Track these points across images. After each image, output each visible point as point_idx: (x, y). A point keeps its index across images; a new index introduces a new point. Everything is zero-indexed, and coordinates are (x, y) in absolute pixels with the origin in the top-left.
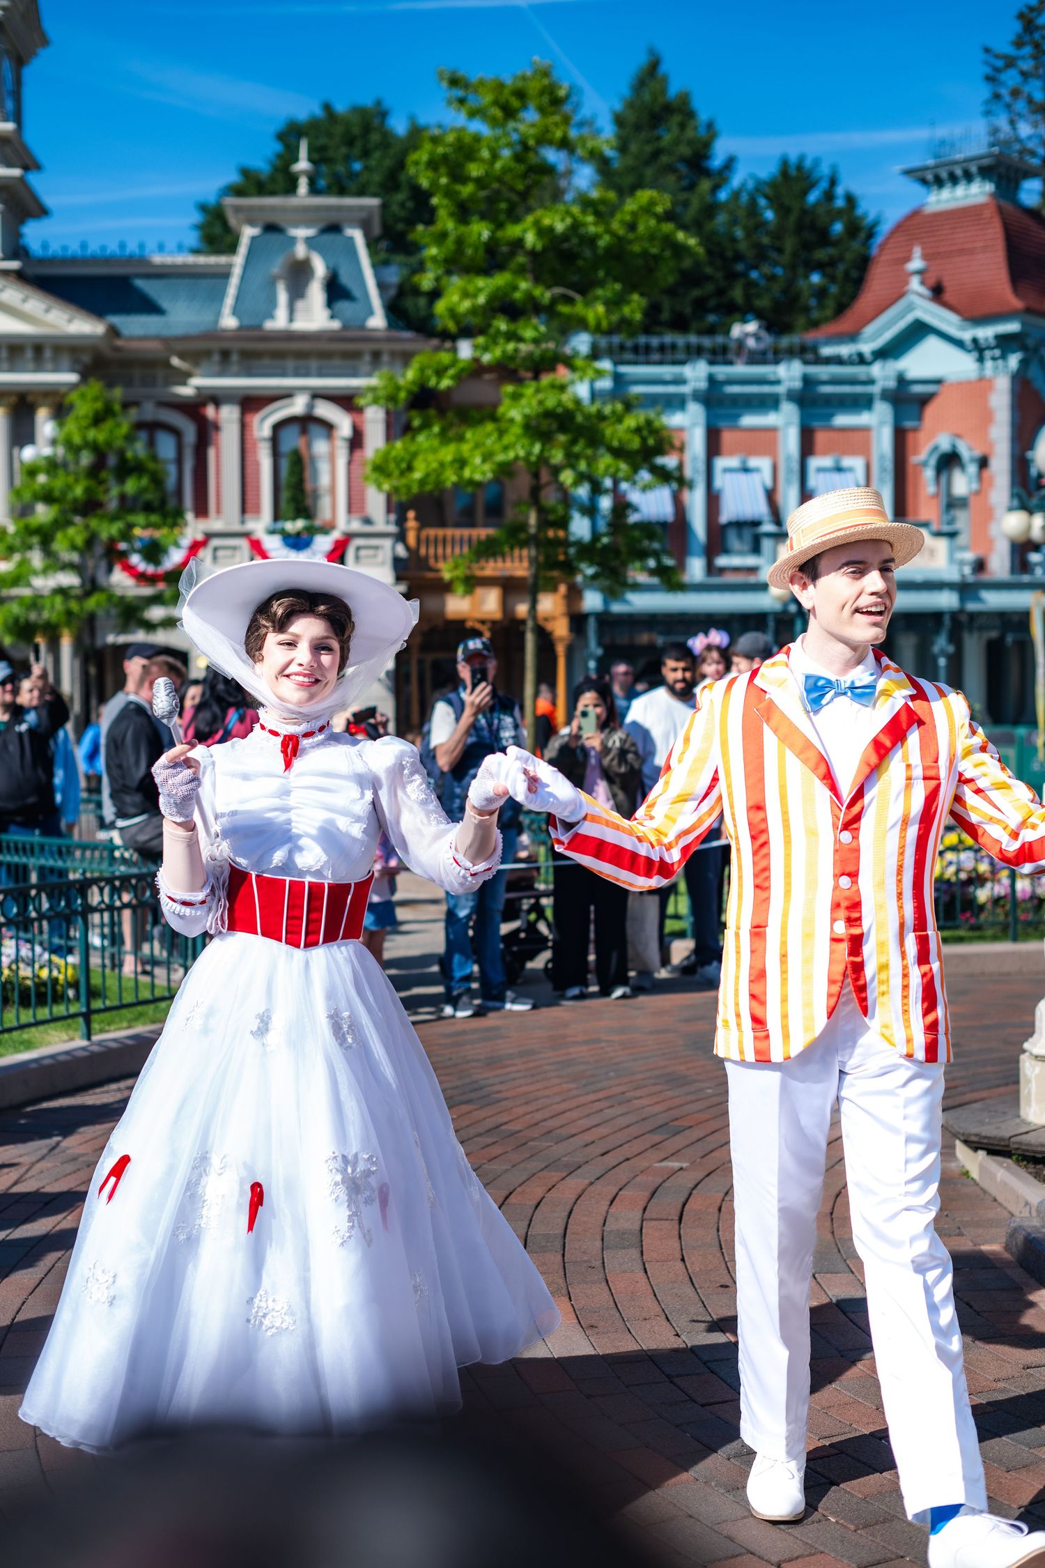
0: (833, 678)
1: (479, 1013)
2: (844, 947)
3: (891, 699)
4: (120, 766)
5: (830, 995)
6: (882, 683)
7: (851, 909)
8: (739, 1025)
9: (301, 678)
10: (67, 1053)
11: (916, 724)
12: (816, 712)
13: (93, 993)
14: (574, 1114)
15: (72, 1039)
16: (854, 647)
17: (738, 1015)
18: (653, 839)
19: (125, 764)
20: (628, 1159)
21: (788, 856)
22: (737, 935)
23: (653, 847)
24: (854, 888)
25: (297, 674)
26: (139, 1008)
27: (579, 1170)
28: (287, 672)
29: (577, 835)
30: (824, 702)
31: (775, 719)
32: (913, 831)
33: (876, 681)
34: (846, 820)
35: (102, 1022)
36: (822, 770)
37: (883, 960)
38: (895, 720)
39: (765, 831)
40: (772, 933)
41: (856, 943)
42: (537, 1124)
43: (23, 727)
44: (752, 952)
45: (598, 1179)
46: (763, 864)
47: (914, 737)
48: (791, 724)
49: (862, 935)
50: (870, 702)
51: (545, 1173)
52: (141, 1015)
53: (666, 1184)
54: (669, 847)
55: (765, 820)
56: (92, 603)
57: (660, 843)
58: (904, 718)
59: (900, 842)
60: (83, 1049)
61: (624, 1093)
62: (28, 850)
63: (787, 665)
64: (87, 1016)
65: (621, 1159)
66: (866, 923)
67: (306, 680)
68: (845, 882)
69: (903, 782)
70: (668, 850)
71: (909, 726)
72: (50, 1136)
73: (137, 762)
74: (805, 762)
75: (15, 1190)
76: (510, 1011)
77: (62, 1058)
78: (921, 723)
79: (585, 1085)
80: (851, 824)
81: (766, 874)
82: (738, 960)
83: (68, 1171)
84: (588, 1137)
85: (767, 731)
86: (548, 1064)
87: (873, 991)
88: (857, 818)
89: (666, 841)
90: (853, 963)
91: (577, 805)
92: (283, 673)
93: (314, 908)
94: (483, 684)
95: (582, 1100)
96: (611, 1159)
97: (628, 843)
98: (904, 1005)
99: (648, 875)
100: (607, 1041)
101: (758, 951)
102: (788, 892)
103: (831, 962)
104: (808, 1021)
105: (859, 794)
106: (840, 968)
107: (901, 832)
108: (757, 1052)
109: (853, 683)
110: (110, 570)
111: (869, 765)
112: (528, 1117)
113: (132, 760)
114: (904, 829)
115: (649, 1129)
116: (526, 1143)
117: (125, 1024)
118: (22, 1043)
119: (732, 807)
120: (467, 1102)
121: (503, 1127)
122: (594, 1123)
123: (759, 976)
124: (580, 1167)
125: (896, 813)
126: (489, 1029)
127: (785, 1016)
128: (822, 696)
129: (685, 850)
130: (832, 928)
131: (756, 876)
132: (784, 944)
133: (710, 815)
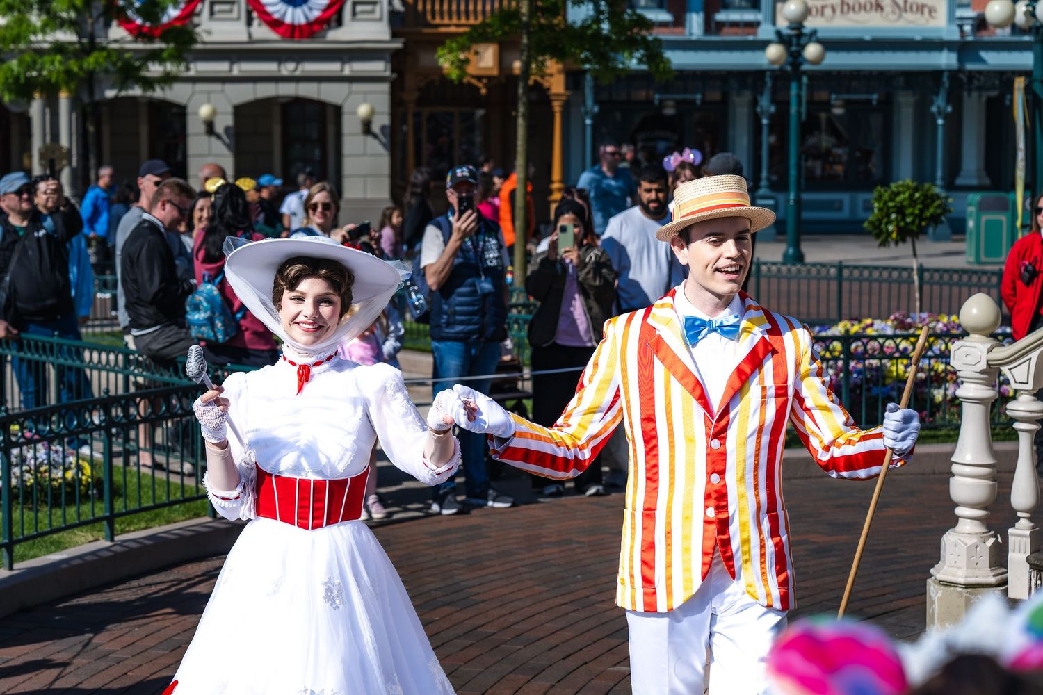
0: (706, 318)
1: (464, 510)
2: (714, 527)
3: (751, 335)
4: (135, 281)
5: (704, 564)
6: (744, 324)
7: (718, 498)
8: (632, 584)
9: (307, 326)
10: (93, 553)
11: (770, 354)
12: (694, 345)
13: (116, 492)
14: (543, 617)
15: (97, 540)
16: (719, 296)
17: (632, 576)
18: (569, 442)
19: (140, 280)
20: (586, 663)
21: (672, 457)
22: (633, 515)
23: (569, 449)
24: (722, 483)
25: (304, 323)
26: (157, 511)
27: (544, 673)
28: (297, 320)
29: (508, 448)
30: (700, 337)
31: (662, 353)
32: (766, 439)
33: (739, 321)
34: (717, 429)
35: (123, 522)
36: (698, 392)
37: (745, 536)
38: (754, 352)
39: (655, 437)
40: (660, 515)
41: (723, 525)
42: (509, 627)
43: (42, 233)
44: (644, 528)
45: (558, 682)
46: (653, 462)
47: (768, 365)
48: (675, 356)
49: (728, 518)
50: (735, 337)
51: (512, 675)
52: (157, 515)
53: (617, 688)
54: (581, 448)
55: (654, 429)
56: (90, 61)
57: (575, 445)
58: (761, 350)
59: (756, 447)
60: (107, 549)
61: (588, 597)
62: (49, 349)
63: (672, 307)
64: (110, 520)
65: (580, 663)
66: (731, 510)
67: (311, 327)
68: (715, 478)
69: (760, 400)
70: (580, 450)
71: (765, 355)
72: (82, 633)
73: (151, 279)
74: (685, 385)
75: (56, 686)
76: (492, 507)
77: (89, 558)
78: (774, 352)
79: (554, 588)
80: (720, 433)
81: (655, 470)
82: (633, 534)
83: (102, 668)
84: (552, 641)
85: (657, 361)
86: (523, 566)
87: (739, 559)
88: (725, 429)
89: (579, 443)
90: (722, 540)
91: (507, 425)
92: (294, 321)
93: (319, 499)
94: (470, 212)
95: (551, 603)
96: (571, 663)
97: (548, 449)
98: (762, 568)
99: (566, 470)
100: (578, 542)
101: (649, 528)
102: (672, 485)
103: (705, 538)
104: (688, 581)
105: (726, 411)
106: (711, 543)
107: (757, 439)
108: (646, 604)
109: (722, 323)
110: (107, 25)
111: (733, 388)
112: (502, 619)
113: (146, 276)
114: (759, 437)
115: (607, 633)
116: (499, 646)
117: (143, 525)
118: (52, 543)
119: (630, 417)
120: (448, 604)
121: (479, 630)
122: (561, 626)
123: (649, 547)
124: (544, 670)
125: (754, 424)
126: (471, 528)
127: (669, 578)
128: (699, 333)
129: (594, 450)
130: (705, 513)
131: (648, 470)
132: (669, 524)
133: (614, 422)
